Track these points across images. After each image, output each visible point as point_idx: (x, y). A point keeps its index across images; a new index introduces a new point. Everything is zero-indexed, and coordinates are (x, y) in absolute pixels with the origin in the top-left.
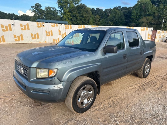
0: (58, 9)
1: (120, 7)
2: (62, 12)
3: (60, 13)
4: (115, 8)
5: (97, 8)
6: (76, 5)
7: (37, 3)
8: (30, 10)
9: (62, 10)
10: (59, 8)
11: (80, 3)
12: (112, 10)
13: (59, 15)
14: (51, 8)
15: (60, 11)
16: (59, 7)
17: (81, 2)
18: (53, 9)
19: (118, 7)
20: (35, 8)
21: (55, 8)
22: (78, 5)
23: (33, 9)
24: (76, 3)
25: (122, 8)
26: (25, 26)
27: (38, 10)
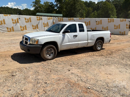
2: (58, 6)
3: (56, 7)
8: (31, 5)
9: (58, 4)
10: (56, 3)
12: (104, 2)
13: (56, 8)
14: (49, 2)
15: (57, 5)
18: (51, 3)
20: (35, 3)
21: (52, 3)
27: (37, 5)
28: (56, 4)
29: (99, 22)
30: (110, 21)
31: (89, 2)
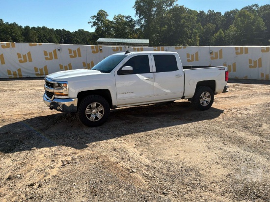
0: (136, 18)
1: (256, 5)
2: (143, 23)
3: (139, 25)
4: (245, 8)
5: (210, 11)
6: (168, 8)
7: (101, 11)
8: (89, 23)
9: (142, 18)
10: (137, 16)
11: (175, 4)
12: (238, 11)
13: (137, 27)
14: (123, 17)
15: (139, 21)
16: (137, 13)
17: (177, 3)
18: (127, 18)
19: (253, 6)
20: (97, 18)
21: (130, 17)
22: (171, 7)
23: (94, 20)
24: (167, 5)
25: (260, 6)
26: (75, 52)
27: (101, 23)
28: (138, 18)
29: (216, 53)
30: (239, 51)
31: (208, 11)
